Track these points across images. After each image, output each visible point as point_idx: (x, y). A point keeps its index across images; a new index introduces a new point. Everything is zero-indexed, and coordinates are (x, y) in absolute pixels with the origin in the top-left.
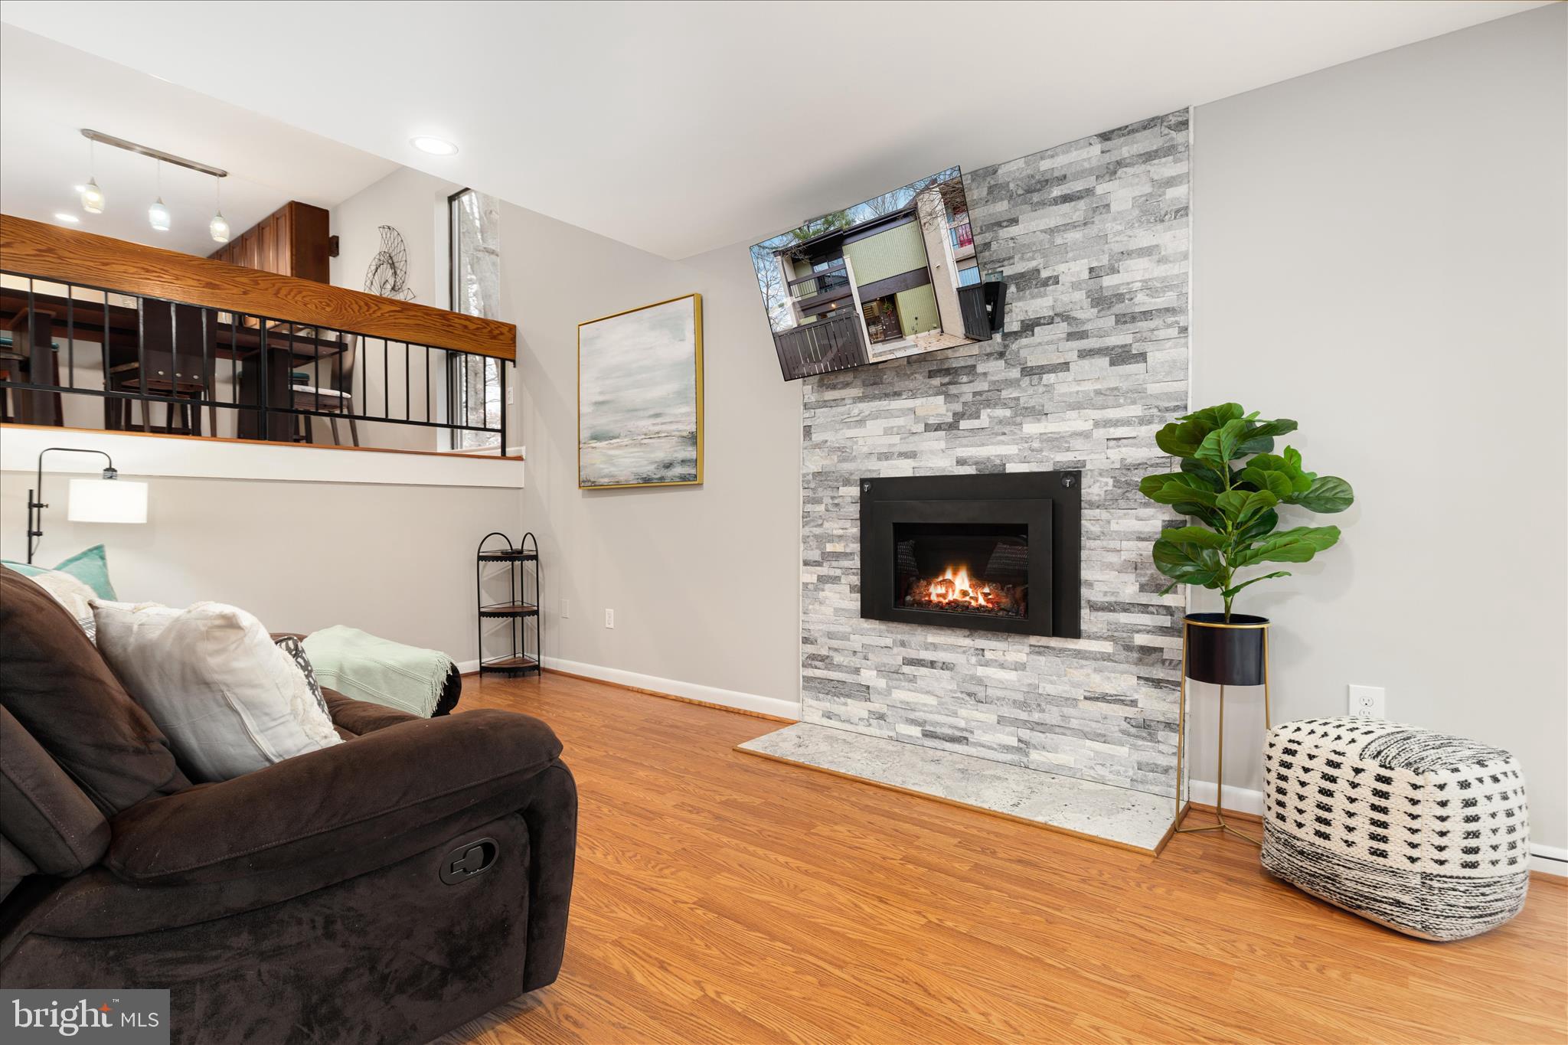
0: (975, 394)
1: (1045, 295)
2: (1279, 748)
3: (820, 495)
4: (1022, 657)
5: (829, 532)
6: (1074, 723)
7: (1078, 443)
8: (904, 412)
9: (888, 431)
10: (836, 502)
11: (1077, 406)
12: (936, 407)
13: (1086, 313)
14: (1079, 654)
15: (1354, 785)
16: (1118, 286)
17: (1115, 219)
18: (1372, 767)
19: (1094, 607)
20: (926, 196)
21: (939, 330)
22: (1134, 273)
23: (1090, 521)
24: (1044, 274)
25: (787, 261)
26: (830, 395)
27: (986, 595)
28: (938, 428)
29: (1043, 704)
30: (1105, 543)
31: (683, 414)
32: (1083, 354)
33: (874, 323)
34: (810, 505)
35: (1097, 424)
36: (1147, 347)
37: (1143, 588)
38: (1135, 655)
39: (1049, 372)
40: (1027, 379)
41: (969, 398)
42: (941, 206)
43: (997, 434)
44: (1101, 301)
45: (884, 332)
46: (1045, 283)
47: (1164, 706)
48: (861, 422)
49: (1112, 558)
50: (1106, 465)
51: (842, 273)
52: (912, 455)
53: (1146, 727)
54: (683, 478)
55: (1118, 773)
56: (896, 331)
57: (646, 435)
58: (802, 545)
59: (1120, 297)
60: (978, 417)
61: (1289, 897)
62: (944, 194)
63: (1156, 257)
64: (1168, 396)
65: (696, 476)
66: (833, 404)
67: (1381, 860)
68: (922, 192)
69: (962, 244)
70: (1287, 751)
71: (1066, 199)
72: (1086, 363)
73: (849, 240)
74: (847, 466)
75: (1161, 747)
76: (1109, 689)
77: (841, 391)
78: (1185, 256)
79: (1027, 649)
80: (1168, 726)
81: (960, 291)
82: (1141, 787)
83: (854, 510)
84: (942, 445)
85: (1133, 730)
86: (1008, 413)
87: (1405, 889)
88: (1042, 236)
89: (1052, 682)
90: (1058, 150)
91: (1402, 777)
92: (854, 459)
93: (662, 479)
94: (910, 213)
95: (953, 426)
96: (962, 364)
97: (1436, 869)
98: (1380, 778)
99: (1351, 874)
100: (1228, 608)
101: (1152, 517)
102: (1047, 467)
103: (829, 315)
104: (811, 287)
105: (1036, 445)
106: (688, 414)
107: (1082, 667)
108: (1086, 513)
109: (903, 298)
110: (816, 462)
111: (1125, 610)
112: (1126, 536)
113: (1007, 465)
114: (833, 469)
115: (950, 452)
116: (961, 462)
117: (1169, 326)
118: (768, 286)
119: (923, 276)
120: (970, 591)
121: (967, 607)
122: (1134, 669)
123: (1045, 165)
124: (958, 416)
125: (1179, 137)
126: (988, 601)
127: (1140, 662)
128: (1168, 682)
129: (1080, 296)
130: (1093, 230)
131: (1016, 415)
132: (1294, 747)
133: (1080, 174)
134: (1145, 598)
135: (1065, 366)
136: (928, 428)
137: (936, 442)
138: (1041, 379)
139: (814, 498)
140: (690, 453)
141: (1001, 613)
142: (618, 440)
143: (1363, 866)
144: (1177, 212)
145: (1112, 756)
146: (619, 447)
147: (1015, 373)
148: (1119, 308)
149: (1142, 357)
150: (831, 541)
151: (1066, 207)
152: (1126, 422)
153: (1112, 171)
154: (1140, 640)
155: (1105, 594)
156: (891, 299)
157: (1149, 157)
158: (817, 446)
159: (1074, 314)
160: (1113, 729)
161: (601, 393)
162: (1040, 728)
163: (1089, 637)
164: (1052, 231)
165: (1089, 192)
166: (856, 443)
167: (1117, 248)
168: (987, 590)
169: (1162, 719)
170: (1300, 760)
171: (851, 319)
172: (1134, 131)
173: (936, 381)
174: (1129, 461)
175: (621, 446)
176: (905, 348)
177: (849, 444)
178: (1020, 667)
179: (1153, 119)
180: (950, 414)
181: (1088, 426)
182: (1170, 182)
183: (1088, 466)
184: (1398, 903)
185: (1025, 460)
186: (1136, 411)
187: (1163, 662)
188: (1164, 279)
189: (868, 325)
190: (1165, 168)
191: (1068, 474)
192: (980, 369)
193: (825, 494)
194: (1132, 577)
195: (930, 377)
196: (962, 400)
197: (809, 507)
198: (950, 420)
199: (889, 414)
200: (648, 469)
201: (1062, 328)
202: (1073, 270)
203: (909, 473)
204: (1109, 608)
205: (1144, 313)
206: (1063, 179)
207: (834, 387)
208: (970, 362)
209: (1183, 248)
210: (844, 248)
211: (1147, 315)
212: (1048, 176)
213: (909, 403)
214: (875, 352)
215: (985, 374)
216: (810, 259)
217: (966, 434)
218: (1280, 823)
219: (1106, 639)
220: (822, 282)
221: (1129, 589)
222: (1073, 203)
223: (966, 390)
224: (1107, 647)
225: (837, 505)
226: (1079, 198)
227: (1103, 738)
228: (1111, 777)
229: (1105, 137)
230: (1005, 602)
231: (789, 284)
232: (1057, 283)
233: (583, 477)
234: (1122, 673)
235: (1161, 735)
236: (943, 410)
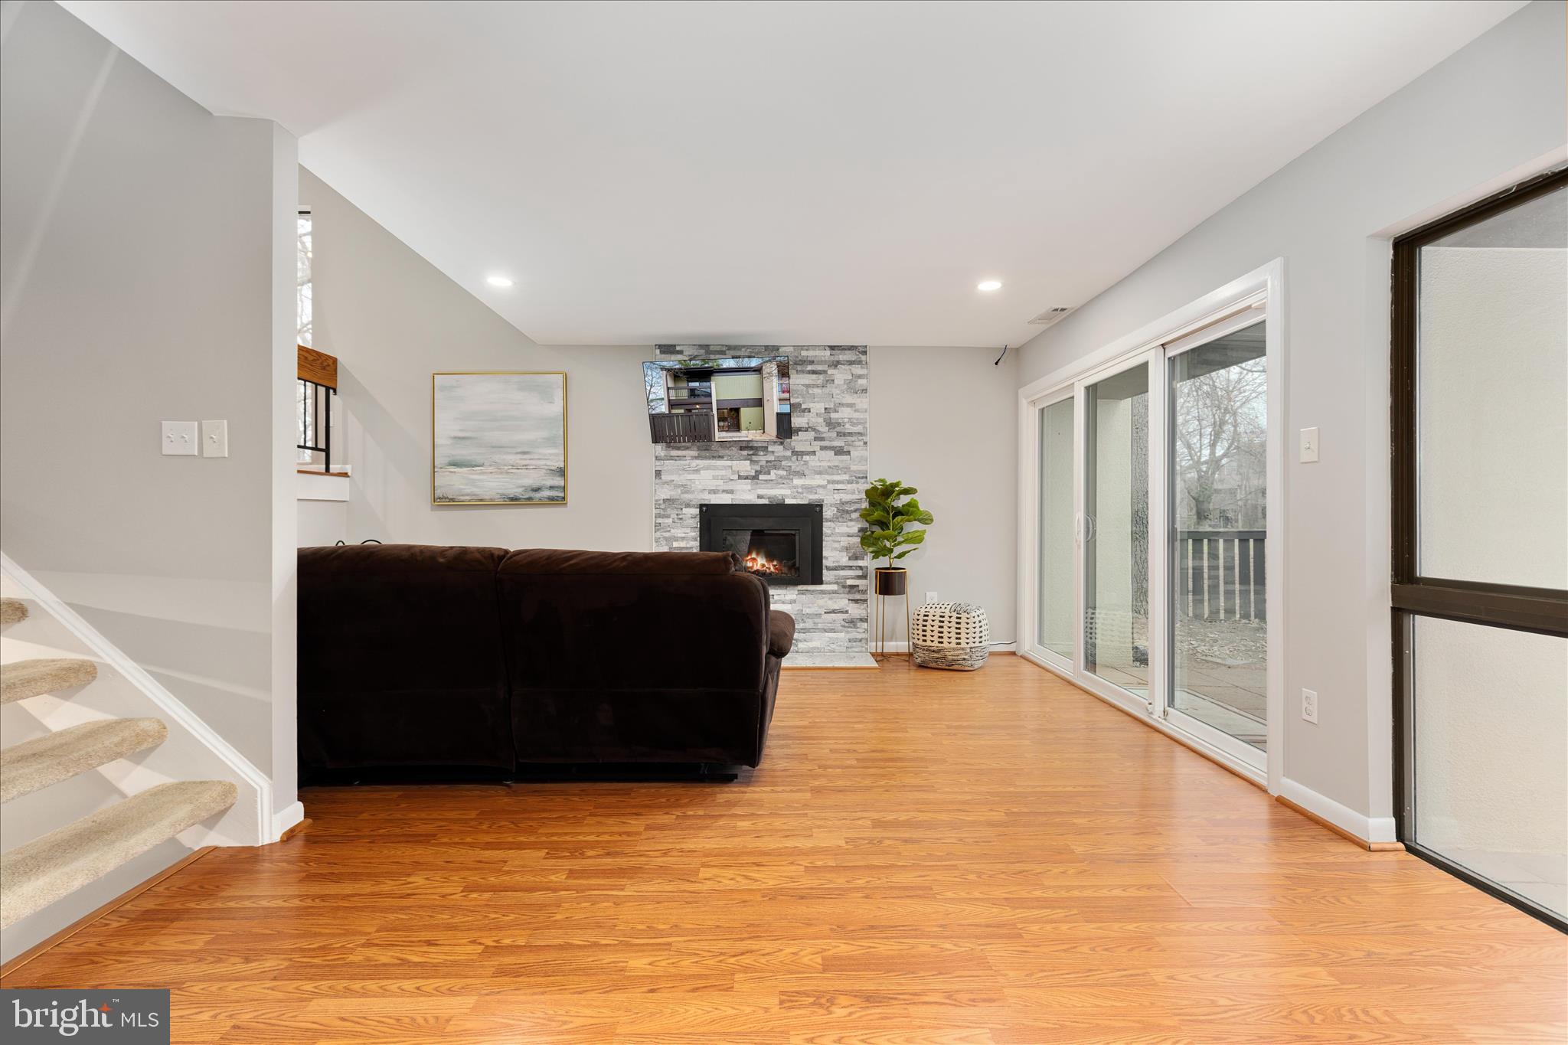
0: (767, 462)
1: (804, 417)
2: (922, 615)
3: (669, 512)
4: (794, 597)
5: (676, 535)
6: (820, 626)
7: (820, 491)
8: (725, 468)
9: (715, 478)
10: (680, 517)
11: (820, 473)
12: (745, 467)
13: (824, 429)
14: (823, 592)
15: (950, 622)
16: (838, 419)
17: (836, 388)
18: (955, 615)
19: (828, 569)
20: (768, 364)
21: (762, 431)
22: (844, 414)
23: (827, 528)
24: (803, 406)
25: (670, 375)
26: (674, 453)
27: (774, 566)
28: (746, 478)
29: (805, 619)
30: (833, 538)
31: (551, 454)
32: (823, 448)
33: (723, 421)
34: (661, 519)
35: (829, 482)
36: (851, 449)
37: (850, 559)
38: (847, 589)
39: (807, 454)
40: (795, 457)
41: (764, 463)
42: (776, 371)
43: (780, 484)
44: (831, 424)
45: (729, 427)
46: (804, 411)
47: (860, 612)
48: (697, 471)
49: (836, 545)
50: (833, 502)
51: (708, 390)
52: (731, 492)
53: (852, 623)
54: (552, 499)
55: (840, 646)
56: (737, 427)
57: (512, 466)
58: (654, 543)
59: (839, 424)
60: (769, 474)
61: (925, 670)
62: (778, 366)
63: (854, 409)
64: (860, 471)
65: (564, 498)
66: (677, 458)
67: (959, 646)
68: (767, 362)
69: (784, 392)
70: (925, 616)
71: (814, 372)
72: (823, 452)
73: (717, 374)
74: (687, 497)
75: (858, 630)
76: (836, 607)
77: (684, 452)
78: (866, 411)
79: (796, 592)
80: (861, 620)
81: (777, 414)
82: (850, 650)
83: (695, 523)
84: (749, 487)
85: (847, 625)
86: (785, 473)
87: (966, 654)
88: (802, 387)
89: (809, 607)
90: (810, 348)
91: (964, 616)
92: (693, 492)
93: (530, 499)
94: (758, 370)
95: (755, 477)
96: (760, 445)
97: (973, 645)
98: (958, 618)
99: (950, 654)
100: (891, 565)
101: (853, 526)
102: (806, 502)
103: (693, 411)
104: (684, 394)
105: (800, 490)
106: (556, 455)
107: (823, 598)
108: (825, 524)
109: (743, 410)
110: (665, 493)
111: (842, 569)
112: (842, 535)
113: (786, 500)
114: (678, 497)
115: (753, 491)
116: (760, 497)
117: (859, 440)
118: (651, 386)
119: (759, 403)
120: (766, 564)
121: (765, 573)
122: (846, 596)
123: (804, 353)
124: (758, 473)
125: (863, 358)
126: (776, 569)
127: (849, 592)
128: (861, 600)
129: (821, 420)
130: (826, 390)
131: (790, 475)
132: (926, 614)
133: (821, 362)
134: (851, 563)
135: (814, 453)
136: (740, 477)
137: (746, 485)
138: (802, 458)
139: (664, 515)
140: (559, 481)
141: (783, 575)
142: (482, 468)
143: (954, 649)
144: (863, 390)
145: (837, 639)
146: (483, 473)
147: (789, 453)
148: (838, 429)
149: (848, 453)
150: (676, 540)
151: (814, 376)
152: (842, 482)
153: (835, 364)
154: (849, 582)
155: (834, 562)
156: (737, 410)
157: (851, 363)
158: (666, 483)
159: (817, 428)
160: (838, 626)
161: (461, 430)
162: (802, 631)
163: (826, 584)
164: (808, 386)
165: (825, 372)
166: (694, 483)
167: (838, 401)
168: (775, 563)
169: (859, 617)
170: (930, 618)
171: (708, 416)
172: (843, 349)
173: (745, 453)
174: (843, 500)
175: (486, 473)
176: (740, 437)
177: (689, 483)
178: (794, 601)
179: (852, 346)
180: (754, 471)
181: (825, 483)
182: (860, 377)
183: (825, 502)
184: (964, 659)
185: (794, 497)
186: (846, 477)
187: (859, 591)
188: (857, 419)
189: (719, 421)
190: (857, 370)
191: (817, 505)
192: (770, 449)
193: (673, 514)
194: (845, 554)
195: (741, 450)
196: (761, 464)
197: (659, 520)
198: (754, 474)
199: (716, 468)
200: (514, 490)
201: (812, 434)
202: (818, 407)
203: (729, 502)
204: (835, 569)
205: (849, 433)
206: (812, 362)
207: (678, 449)
208: (765, 445)
209: (865, 407)
210: (712, 378)
211: (850, 434)
212: (805, 359)
213: (729, 463)
214: (719, 436)
215: (773, 452)
216: (688, 378)
217: (763, 482)
218: (924, 643)
219: (834, 583)
220: (693, 392)
221: (844, 560)
222: (817, 375)
223: (762, 458)
224: (835, 587)
225: (681, 519)
226: (821, 374)
227: (833, 631)
228: (837, 648)
229: (832, 348)
230: (785, 570)
231: (668, 389)
232: (810, 412)
233: (439, 493)
234: (841, 598)
235: (859, 625)
236: (749, 468)
